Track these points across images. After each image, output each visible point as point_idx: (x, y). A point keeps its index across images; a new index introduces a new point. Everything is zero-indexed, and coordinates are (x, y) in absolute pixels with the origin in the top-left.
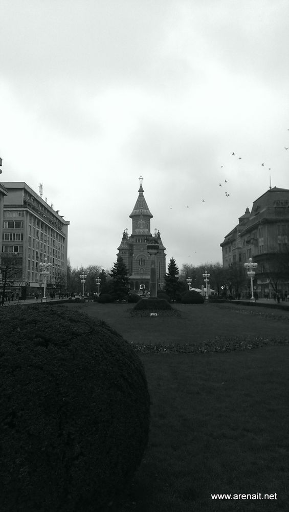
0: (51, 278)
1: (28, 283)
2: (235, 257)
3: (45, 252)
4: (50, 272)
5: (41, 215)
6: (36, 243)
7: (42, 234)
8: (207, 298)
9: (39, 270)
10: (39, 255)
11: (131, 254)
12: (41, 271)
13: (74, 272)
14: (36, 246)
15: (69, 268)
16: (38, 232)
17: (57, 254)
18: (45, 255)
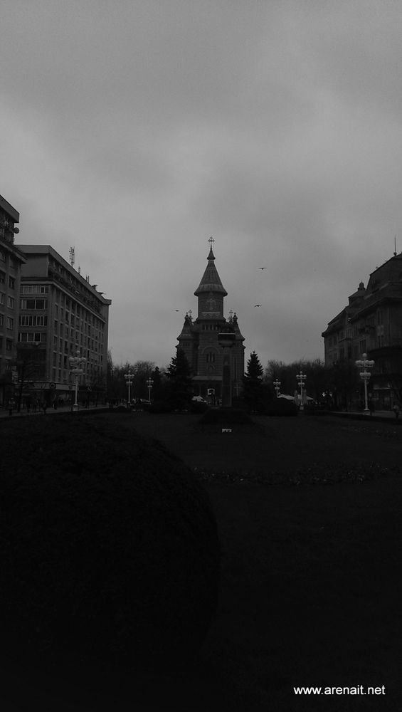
0: (84, 378)
1: (53, 385)
2: (342, 351)
3: (77, 342)
4: (84, 370)
5: (72, 290)
6: (65, 330)
7: (73, 317)
8: (302, 408)
9: (68, 367)
10: (68, 347)
11: (196, 346)
12: (71, 368)
13: (117, 369)
14: (65, 334)
15: (109, 365)
16: (67, 314)
17: (94, 346)
18: (77, 346)
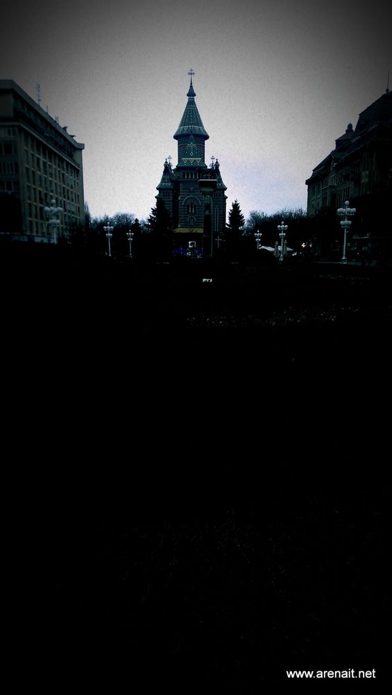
0: (62, 230)
1: (31, 238)
2: (324, 199)
3: (52, 192)
4: (62, 222)
5: (41, 133)
6: (37, 177)
7: (45, 164)
8: (282, 259)
9: (45, 218)
10: (43, 196)
11: (176, 196)
12: (48, 219)
13: (95, 222)
14: (38, 183)
15: (87, 217)
16: (38, 159)
17: (70, 196)
18: (51, 196)
